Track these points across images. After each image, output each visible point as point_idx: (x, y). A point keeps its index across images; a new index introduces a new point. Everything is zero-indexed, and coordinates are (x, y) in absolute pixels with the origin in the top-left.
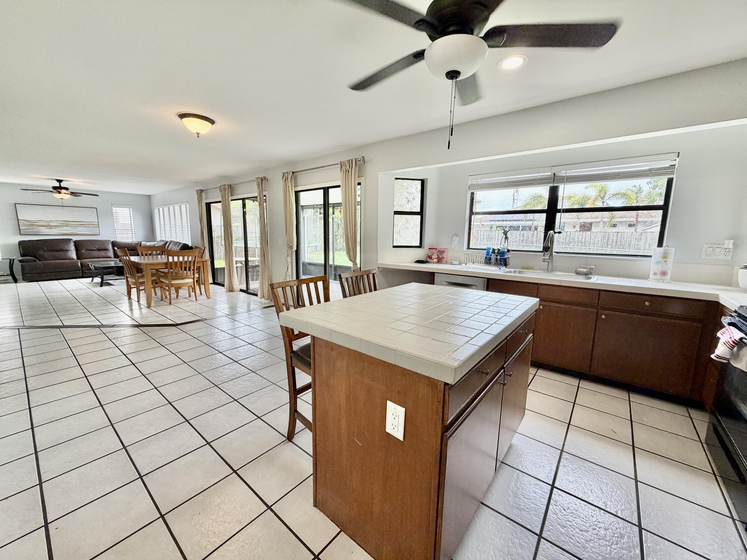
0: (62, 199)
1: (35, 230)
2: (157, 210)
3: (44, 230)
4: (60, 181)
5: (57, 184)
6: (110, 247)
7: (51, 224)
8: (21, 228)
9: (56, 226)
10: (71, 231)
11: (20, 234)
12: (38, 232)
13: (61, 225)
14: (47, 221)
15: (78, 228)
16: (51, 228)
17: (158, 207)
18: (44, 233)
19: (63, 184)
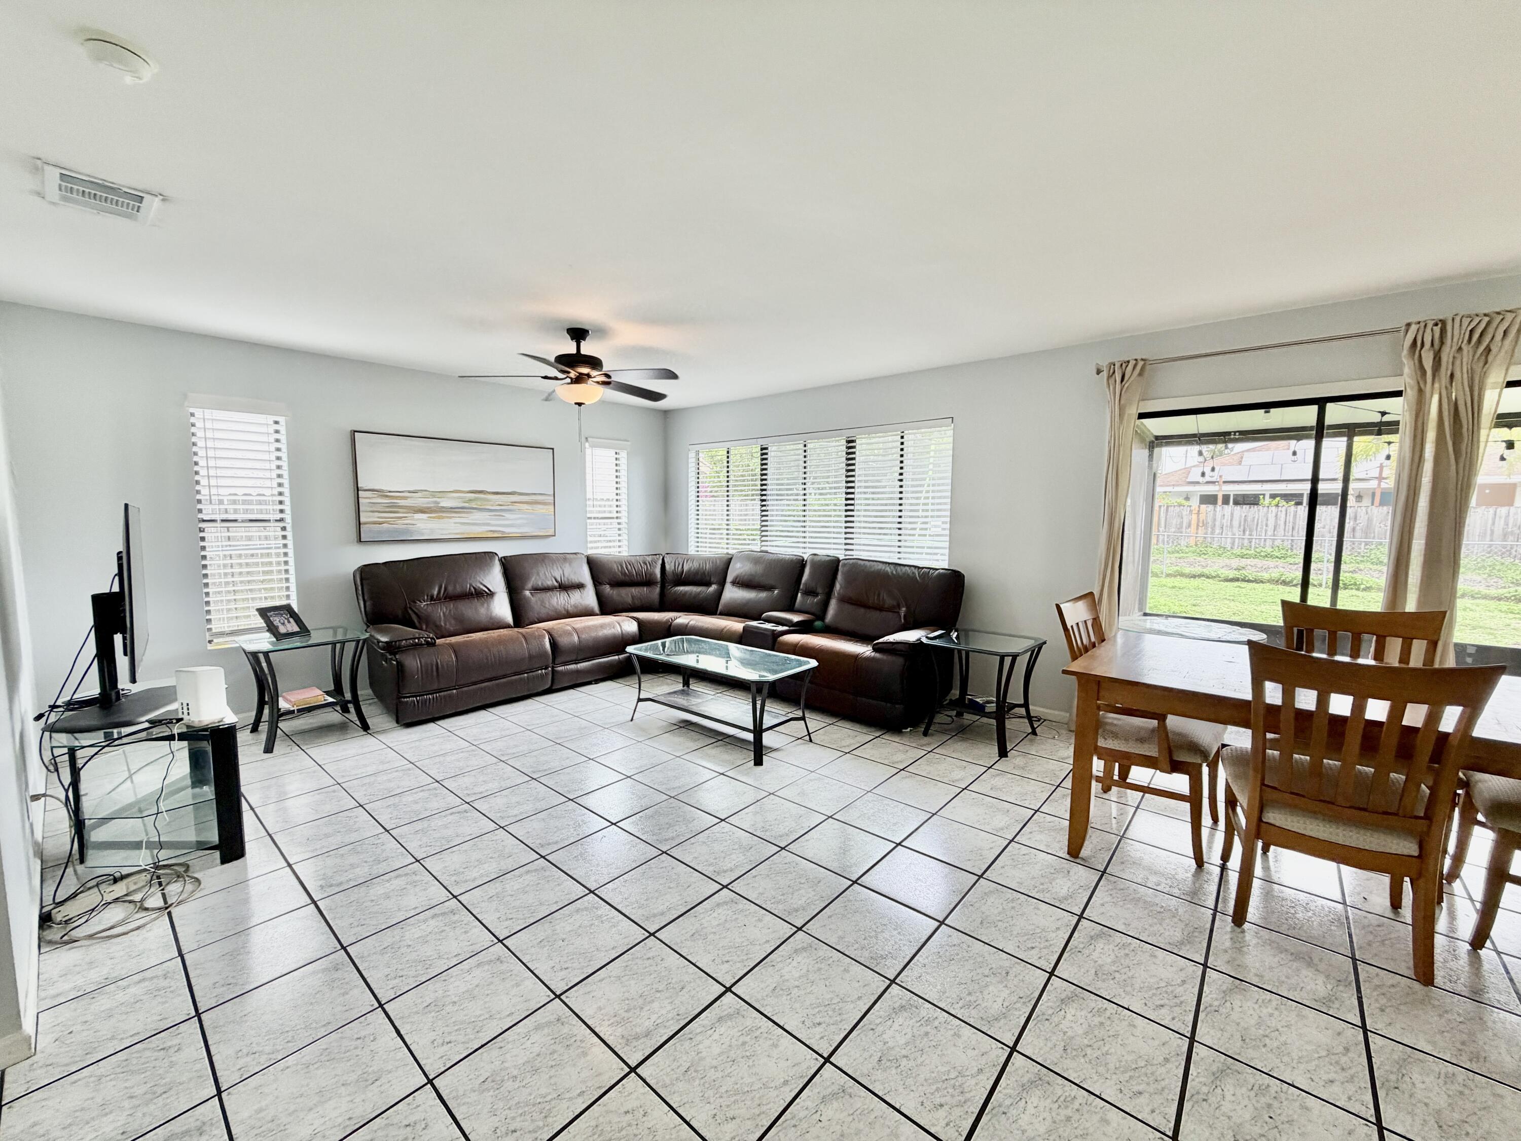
0: (580, 404)
1: (400, 525)
2: (692, 455)
3: (424, 525)
4: (578, 334)
5: (570, 348)
6: (585, 575)
7: (441, 505)
8: (362, 520)
9: (452, 510)
10: (488, 524)
11: (360, 540)
12: (407, 531)
13: (466, 505)
14: (434, 494)
15: (507, 515)
16: (443, 518)
17: (697, 447)
18: (422, 534)
19: (587, 348)
